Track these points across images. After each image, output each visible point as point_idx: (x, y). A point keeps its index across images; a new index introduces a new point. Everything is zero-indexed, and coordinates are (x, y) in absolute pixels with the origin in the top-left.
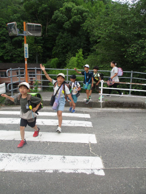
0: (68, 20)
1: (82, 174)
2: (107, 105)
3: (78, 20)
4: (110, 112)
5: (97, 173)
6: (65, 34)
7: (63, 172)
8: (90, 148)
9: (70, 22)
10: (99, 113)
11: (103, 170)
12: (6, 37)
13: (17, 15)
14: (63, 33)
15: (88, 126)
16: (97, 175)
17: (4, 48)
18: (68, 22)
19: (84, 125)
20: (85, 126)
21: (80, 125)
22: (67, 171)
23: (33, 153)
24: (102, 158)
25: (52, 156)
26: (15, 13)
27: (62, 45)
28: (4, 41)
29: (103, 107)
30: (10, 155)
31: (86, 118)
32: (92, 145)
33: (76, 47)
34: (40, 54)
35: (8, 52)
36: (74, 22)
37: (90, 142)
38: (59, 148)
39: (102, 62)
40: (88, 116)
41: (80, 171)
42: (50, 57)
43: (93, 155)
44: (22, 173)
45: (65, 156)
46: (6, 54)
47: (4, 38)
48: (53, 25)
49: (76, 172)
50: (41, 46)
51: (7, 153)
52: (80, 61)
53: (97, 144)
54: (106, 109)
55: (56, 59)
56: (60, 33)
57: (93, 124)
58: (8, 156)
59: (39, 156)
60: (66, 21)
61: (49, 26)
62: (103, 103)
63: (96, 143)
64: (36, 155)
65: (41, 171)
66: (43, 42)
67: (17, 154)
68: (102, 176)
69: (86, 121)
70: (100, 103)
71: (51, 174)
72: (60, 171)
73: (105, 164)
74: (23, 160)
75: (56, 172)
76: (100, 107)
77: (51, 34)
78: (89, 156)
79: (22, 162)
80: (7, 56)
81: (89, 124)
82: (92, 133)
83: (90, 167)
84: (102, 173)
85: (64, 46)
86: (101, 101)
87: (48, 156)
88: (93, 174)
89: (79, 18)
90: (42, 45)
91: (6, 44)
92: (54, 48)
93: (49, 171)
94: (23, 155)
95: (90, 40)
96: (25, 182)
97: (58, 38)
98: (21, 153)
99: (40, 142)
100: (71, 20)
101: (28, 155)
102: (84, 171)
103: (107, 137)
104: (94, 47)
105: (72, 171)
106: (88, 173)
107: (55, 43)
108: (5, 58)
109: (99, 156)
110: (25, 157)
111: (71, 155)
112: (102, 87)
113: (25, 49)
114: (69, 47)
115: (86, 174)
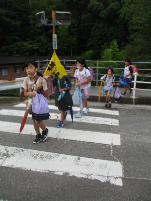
0: (105, 8)
1: (96, 180)
2: (141, 101)
3: (116, 7)
4: (143, 110)
5: (113, 182)
6: (101, 24)
7: (73, 176)
8: (111, 151)
9: (107, 10)
10: (129, 111)
11: (121, 179)
12: (42, 30)
13: (53, 6)
14: (99, 23)
15: (113, 124)
16: (113, 184)
17: (39, 41)
18: (104, 11)
19: (109, 123)
20: (111, 124)
21: (105, 123)
22: (79, 176)
23: (47, 151)
24: (123, 164)
25: (66, 156)
26: (51, 5)
27: (98, 36)
28: (40, 34)
29: (136, 104)
30: (23, 151)
31: (114, 115)
32: (115, 147)
33: (112, 37)
34: (75, 46)
35: (43, 45)
36: (112, 10)
37: (112, 144)
38: (76, 147)
39: (140, 53)
40: (116, 113)
41: (93, 177)
42: (85, 50)
43: (113, 160)
44: (29, 172)
45: (81, 158)
46: (41, 47)
47: (40, 30)
48: (88, 15)
49: (89, 178)
50: (76, 38)
51: (21, 149)
52: (115, 53)
53: (121, 146)
54: (138, 106)
55: (91, 51)
56: (96, 24)
57: (120, 123)
58: (20, 152)
59: (52, 154)
60: (103, 10)
61: (85, 16)
62: (135, 99)
63: (120, 144)
64: (49, 153)
65: (50, 172)
66: (78, 33)
67: (30, 150)
68: (118, 186)
69: (112, 118)
70: (132, 99)
71: (60, 176)
72: (71, 175)
73: (125, 171)
74: (35, 157)
75: (66, 175)
76: (132, 104)
77: (86, 24)
78: (108, 160)
79: (32, 159)
80: (42, 49)
81: (115, 122)
82: (117, 133)
83: (105, 174)
84: (119, 183)
85: (100, 36)
86: (134, 97)
87: (62, 156)
88: (108, 183)
89: (117, 5)
90: (77, 36)
91: (42, 37)
92: (89, 39)
93: (58, 173)
94: (36, 152)
95: (129, 29)
96: (30, 182)
97: (93, 29)
98: (34, 149)
99: (57, 138)
100: (108, 8)
101: (41, 153)
102: (98, 178)
103: (134, 139)
104: (132, 36)
105: (84, 176)
106: (103, 180)
107: (90, 34)
108: (41, 51)
109: (120, 161)
110: (37, 155)
111: (87, 157)
112: (135, 81)
113: (53, 40)
114: (105, 38)
115: (99, 181)
